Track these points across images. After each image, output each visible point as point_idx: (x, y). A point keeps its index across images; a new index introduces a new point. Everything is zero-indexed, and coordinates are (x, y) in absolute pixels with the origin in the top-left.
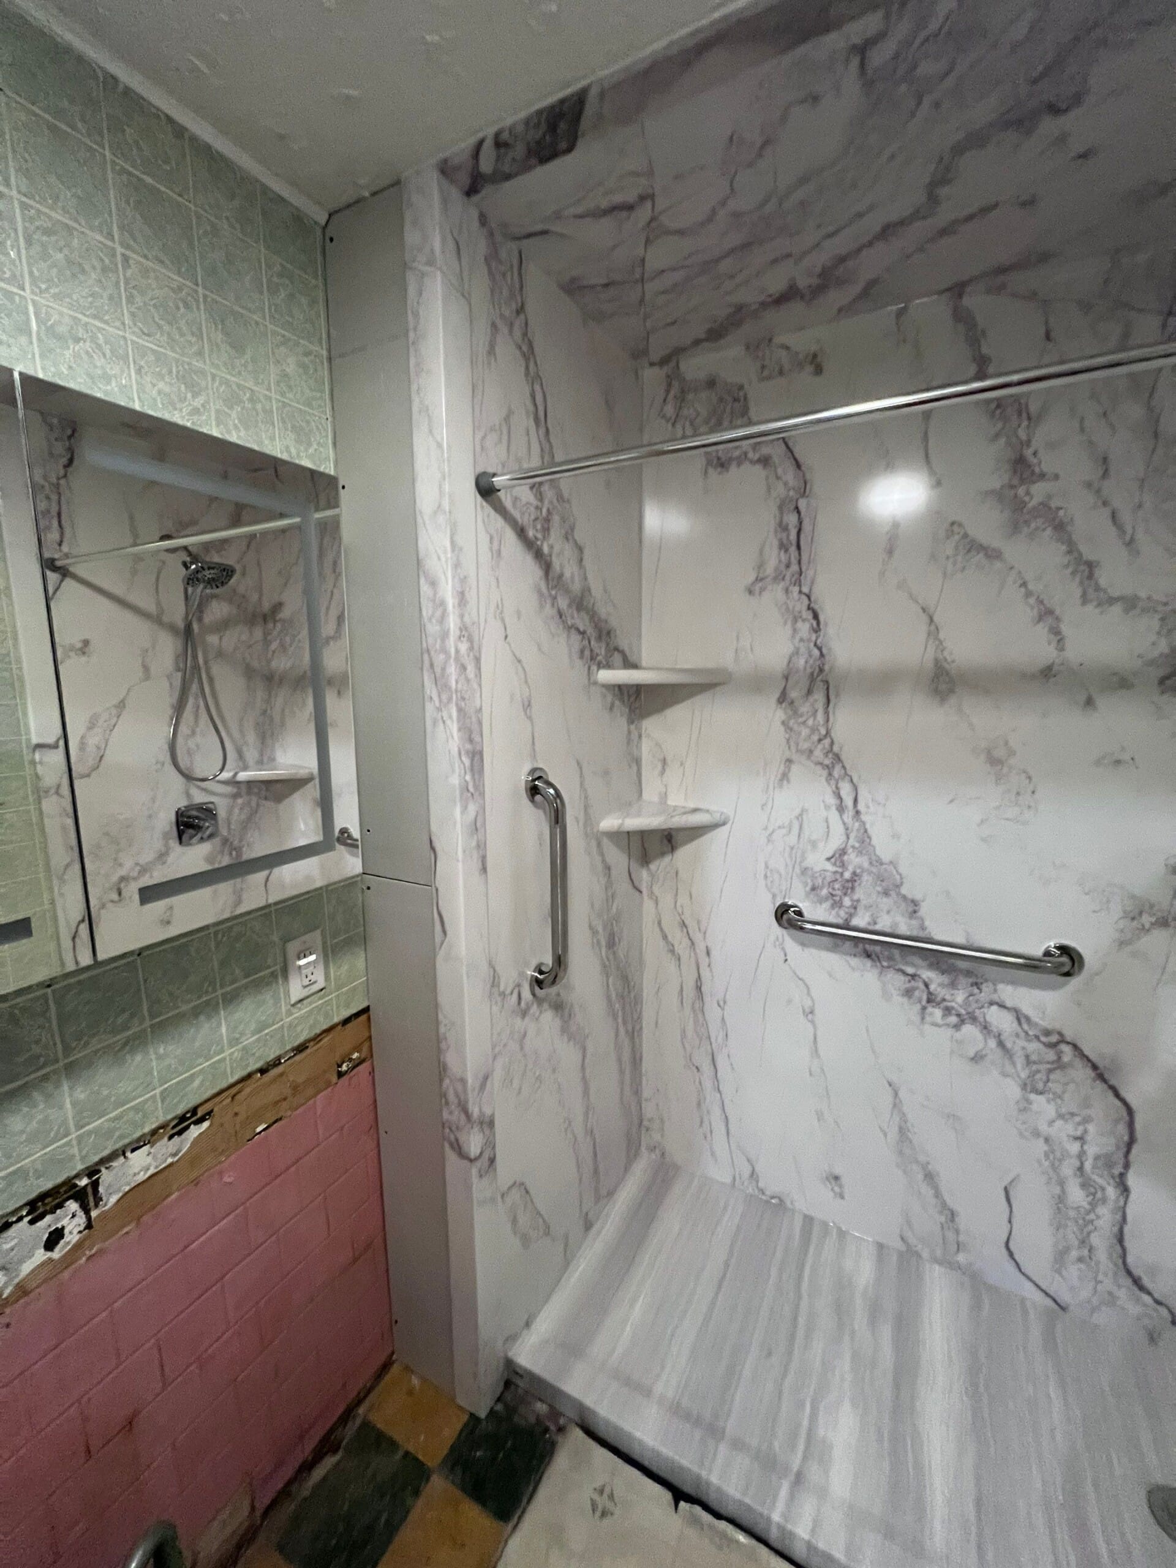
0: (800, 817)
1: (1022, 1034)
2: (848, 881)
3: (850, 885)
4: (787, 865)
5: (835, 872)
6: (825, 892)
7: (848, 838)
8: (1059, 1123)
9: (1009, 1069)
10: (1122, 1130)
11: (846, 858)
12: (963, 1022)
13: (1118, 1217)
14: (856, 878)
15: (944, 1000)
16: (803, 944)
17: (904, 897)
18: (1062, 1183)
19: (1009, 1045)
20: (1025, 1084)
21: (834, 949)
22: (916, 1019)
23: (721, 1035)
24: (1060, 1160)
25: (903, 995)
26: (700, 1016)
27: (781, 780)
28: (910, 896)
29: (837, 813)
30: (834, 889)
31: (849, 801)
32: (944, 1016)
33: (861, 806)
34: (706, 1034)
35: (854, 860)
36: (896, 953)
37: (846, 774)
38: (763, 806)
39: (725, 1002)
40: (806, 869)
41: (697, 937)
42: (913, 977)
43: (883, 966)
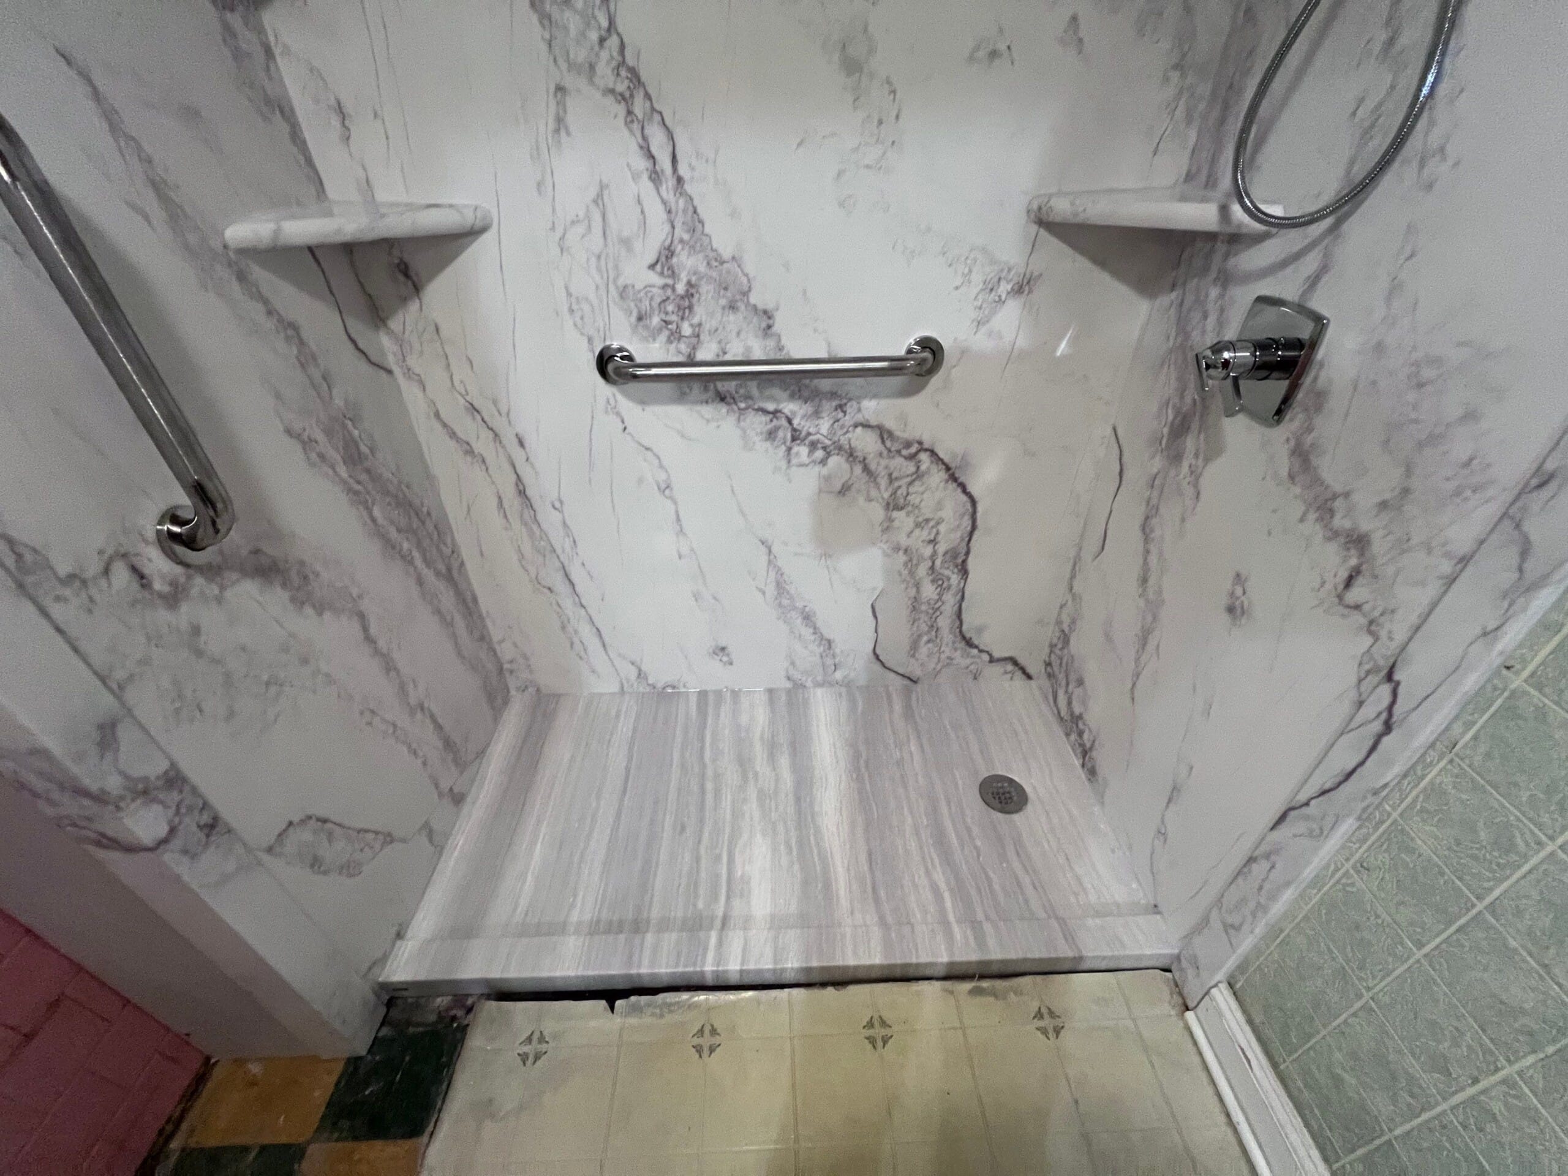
0: (598, 200)
1: (885, 452)
2: (682, 297)
3: (687, 302)
4: (597, 287)
5: (665, 287)
6: (656, 320)
7: (673, 227)
8: (917, 532)
9: (874, 493)
10: (967, 522)
11: (675, 260)
12: (828, 454)
13: (959, 597)
14: (693, 291)
15: (809, 434)
16: (643, 402)
17: (755, 308)
18: (918, 586)
19: (873, 466)
20: (888, 504)
21: (681, 398)
22: (783, 464)
23: (568, 543)
24: (917, 565)
25: (766, 440)
26: (535, 527)
27: (557, 131)
28: (760, 306)
29: (650, 185)
30: (667, 313)
31: (665, 163)
32: (811, 452)
33: (683, 170)
34: (549, 548)
35: (687, 262)
36: (753, 386)
37: (653, 109)
38: (539, 185)
39: (561, 502)
40: (625, 287)
41: (498, 423)
42: (775, 413)
43: (739, 409)
